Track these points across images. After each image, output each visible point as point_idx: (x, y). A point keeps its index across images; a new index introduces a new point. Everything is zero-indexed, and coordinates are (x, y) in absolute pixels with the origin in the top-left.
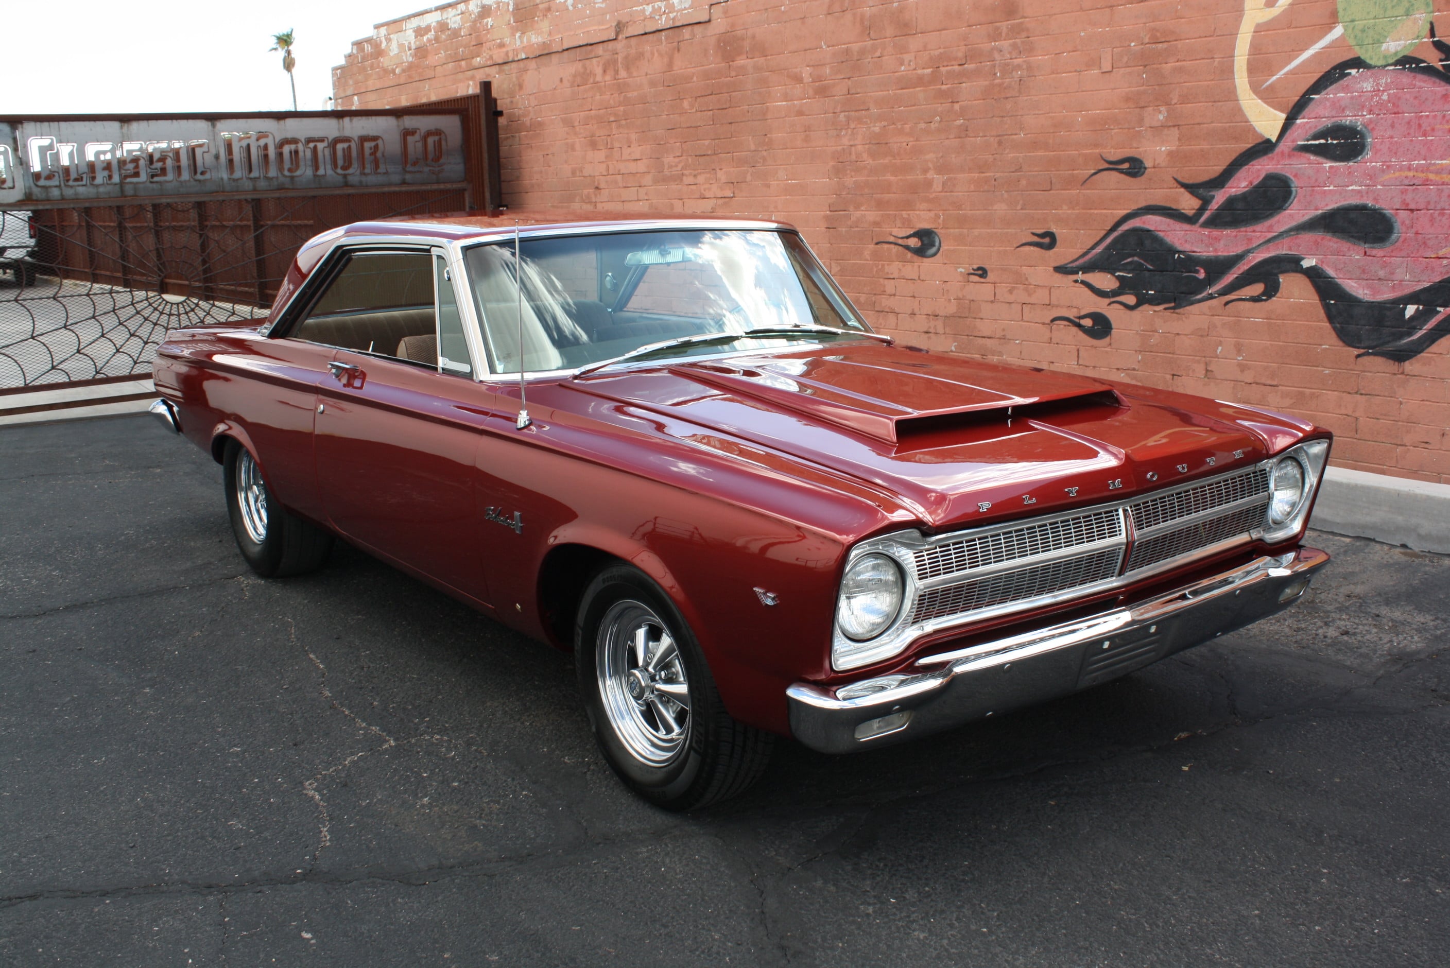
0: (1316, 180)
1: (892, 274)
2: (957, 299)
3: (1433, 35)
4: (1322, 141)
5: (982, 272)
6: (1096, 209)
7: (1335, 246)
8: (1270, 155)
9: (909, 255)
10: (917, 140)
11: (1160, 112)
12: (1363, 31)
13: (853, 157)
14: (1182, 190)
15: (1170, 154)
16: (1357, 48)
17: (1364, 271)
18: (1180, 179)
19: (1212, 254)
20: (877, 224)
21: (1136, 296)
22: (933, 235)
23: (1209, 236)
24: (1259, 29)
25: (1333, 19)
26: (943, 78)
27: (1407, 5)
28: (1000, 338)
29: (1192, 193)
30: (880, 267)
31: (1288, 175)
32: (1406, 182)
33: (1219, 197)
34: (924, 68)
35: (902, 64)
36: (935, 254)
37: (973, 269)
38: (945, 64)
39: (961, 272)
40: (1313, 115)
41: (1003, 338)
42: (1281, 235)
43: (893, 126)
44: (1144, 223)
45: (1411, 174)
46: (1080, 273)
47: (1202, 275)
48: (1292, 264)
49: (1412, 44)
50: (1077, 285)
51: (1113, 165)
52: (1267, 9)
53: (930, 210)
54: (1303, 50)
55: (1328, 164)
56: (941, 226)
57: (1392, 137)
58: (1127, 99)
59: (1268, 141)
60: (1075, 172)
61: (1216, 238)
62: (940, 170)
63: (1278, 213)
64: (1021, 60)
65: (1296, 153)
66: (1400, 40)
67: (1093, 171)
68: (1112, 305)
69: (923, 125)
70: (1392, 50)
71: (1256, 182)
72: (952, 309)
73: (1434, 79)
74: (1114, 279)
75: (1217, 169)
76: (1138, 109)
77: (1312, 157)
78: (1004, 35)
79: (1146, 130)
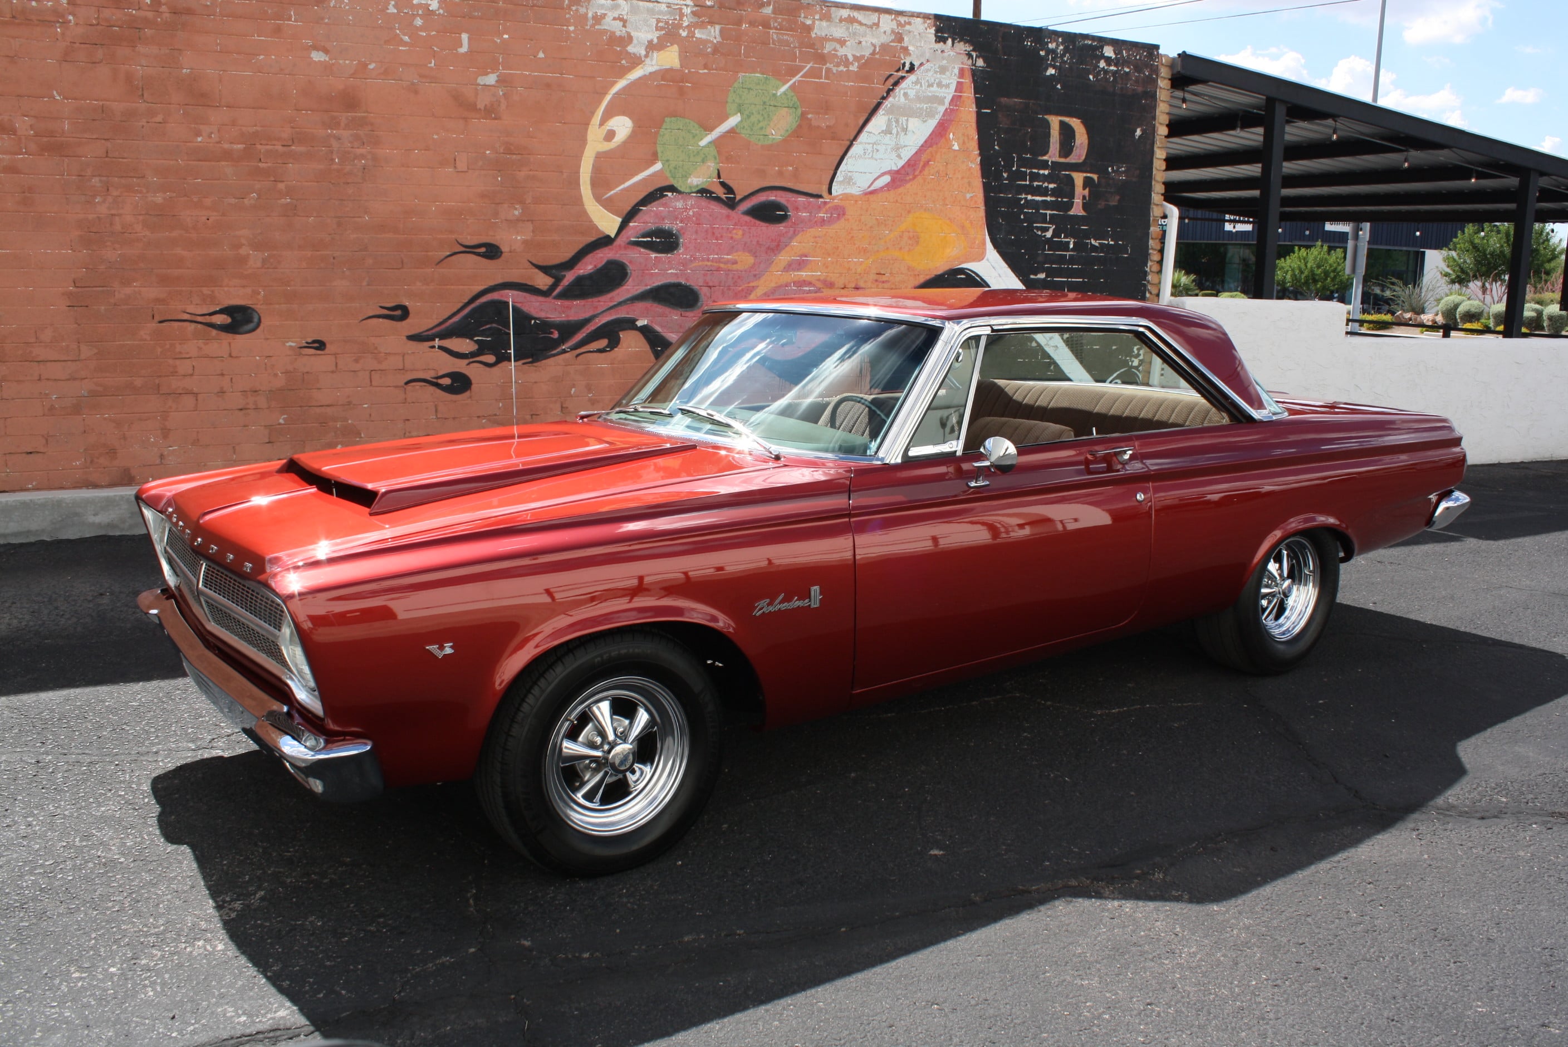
0: (646, 266)
1: (187, 353)
2: (286, 372)
3: (719, 177)
4: (649, 239)
5: (320, 345)
6: (452, 285)
7: (661, 311)
8: (610, 247)
9: (214, 332)
10: (223, 215)
11: (516, 209)
12: (675, 168)
13: (118, 227)
14: (537, 270)
15: (525, 242)
16: (671, 179)
17: (681, 327)
18: (534, 262)
19: (563, 319)
20: (158, 300)
21: (495, 355)
22: (250, 311)
23: (561, 306)
24: (599, 156)
25: (654, 158)
26: (262, 157)
27: (703, 156)
28: (343, 405)
29: (546, 273)
30: (168, 346)
31: (624, 261)
32: (706, 269)
33: (569, 277)
34: (231, 143)
35: (198, 134)
36: (254, 330)
37: (307, 343)
38: (263, 142)
39: (291, 346)
40: (642, 221)
41: (349, 403)
42: (620, 304)
43: (186, 198)
44: (502, 296)
45: (709, 263)
46: (437, 340)
47: (556, 335)
48: (630, 324)
49: (706, 181)
50: (433, 350)
51: (470, 249)
52: (606, 143)
53: (244, 287)
54: (633, 175)
55: (653, 255)
56: (262, 302)
57: (696, 239)
58: (483, 196)
59: (608, 237)
60: (430, 253)
61: (567, 307)
62: (257, 246)
63: (618, 288)
64: (364, 150)
65: (630, 246)
66: (699, 177)
67: (448, 253)
68: (472, 365)
69: (233, 201)
70: (695, 183)
71: (599, 266)
72: (280, 382)
73: (721, 205)
74: (472, 343)
75: (566, 255)
76: (493, 205)
77: (642, 250)
78: (342, 124)
79: (502, 222)
